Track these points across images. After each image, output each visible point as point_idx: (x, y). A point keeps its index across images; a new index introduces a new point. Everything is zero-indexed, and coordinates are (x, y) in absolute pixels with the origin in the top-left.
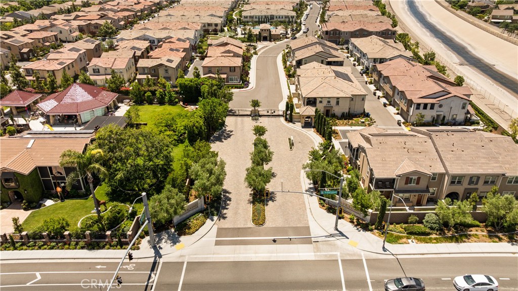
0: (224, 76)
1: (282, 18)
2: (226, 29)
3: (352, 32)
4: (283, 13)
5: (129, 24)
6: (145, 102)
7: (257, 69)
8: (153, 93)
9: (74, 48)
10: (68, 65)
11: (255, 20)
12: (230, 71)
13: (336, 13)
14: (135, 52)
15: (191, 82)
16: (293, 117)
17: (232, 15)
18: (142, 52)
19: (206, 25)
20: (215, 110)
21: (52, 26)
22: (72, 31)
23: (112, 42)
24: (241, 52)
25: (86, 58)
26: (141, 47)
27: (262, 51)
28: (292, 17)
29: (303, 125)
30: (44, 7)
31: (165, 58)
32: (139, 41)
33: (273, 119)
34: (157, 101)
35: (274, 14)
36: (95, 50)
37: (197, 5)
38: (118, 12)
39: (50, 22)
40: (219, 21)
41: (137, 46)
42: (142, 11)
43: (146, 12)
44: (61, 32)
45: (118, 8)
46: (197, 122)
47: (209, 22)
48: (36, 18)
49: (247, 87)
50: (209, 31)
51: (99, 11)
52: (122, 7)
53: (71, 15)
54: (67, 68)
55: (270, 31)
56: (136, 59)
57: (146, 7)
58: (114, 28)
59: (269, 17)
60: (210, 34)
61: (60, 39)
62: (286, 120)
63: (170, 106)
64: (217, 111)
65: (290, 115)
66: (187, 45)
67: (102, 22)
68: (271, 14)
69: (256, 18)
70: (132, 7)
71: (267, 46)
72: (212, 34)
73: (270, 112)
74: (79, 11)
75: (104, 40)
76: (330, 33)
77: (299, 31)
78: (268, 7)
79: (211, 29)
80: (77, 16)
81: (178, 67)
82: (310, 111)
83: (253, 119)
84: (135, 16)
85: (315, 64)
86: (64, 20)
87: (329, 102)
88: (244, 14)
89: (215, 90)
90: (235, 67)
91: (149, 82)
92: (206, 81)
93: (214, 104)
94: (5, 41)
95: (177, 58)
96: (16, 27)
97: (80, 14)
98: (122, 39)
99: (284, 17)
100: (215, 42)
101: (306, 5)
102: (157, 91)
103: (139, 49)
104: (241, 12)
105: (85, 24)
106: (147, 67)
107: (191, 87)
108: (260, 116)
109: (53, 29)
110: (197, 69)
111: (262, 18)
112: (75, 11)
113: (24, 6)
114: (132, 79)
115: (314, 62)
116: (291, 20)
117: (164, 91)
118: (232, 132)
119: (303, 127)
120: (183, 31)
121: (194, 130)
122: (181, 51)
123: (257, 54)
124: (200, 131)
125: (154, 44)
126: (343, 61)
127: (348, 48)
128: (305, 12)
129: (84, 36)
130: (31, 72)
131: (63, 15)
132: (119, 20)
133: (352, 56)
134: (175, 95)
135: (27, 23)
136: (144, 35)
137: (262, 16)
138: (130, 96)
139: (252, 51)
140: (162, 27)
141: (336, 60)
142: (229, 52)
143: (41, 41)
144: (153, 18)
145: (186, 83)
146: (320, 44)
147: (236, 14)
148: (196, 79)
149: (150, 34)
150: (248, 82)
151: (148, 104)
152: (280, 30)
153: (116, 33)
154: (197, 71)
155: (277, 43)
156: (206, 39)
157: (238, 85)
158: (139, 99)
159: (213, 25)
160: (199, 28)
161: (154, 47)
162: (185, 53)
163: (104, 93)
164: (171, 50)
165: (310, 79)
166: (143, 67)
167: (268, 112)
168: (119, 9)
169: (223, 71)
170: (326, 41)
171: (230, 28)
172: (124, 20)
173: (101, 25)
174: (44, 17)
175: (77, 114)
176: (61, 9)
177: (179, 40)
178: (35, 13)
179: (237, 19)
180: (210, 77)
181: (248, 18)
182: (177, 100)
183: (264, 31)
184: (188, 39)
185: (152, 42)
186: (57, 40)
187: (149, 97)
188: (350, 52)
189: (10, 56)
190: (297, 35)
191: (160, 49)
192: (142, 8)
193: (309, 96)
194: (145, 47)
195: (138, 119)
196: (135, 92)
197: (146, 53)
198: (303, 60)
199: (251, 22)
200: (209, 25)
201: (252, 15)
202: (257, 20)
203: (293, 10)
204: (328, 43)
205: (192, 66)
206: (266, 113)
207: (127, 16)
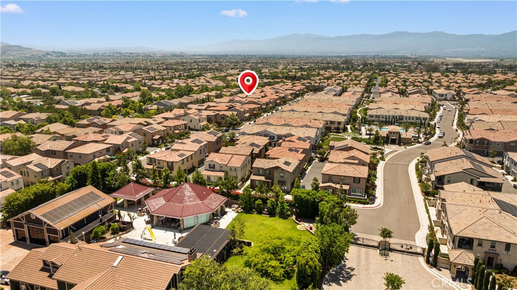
0: (346, 187)
1: (413, 119)
2: (349, 127)
3: (505, 143)
4: (414, 114)
5: (254, 116)
6: (254, 210)
7: (384, 180)
8: (265, 201)
9: (197, 140)
10: (187, 158)
11: (381, 119)
12: (354, 182)
13: (479, 117)
14: (253, 149)
15: (308, 194)
16: (438, 260)
17: (356, 113)
18: (261, 150)
19: (329, 123)
20: (335, 242)
21: (186, 114)
22: (201, 121)
23: (233, 134)
24: (367, 159)
25: (206, 150)
26: (260, 144)
27: (390, 156)
28: (425, 119)
29: (454, 276)
30: (185, 97)
31: (283, 160)
32: (259, 137)
33: (408, 258)
34: (267, 211)
35: (403, 114)
36: (216, 143)
37: (321, 101)
38: (246, 104)
39: (184, 111)
40: (343, 119)
41: (256, 142)
42: (267, 104)
43: (270, 105)
44: (191, 121)
45: (246, 100)
46: (312, 259)
47: (332, 120)
48: (175, 107)
49: (373, 203)
50: (330, 129)
51: (229, 102)
52: (249, 100)
53: (203, 106)
54: (185, 161)
55: (400, 135)
56: (253, 157)
57: (271, 100)
58: (239, 120)
59: (398, 117)
60: (331, 132)
61: (189, 127)
62: (428, 262)
63: (281, 219)
64: (338, 243)
65: (433, 257)
66: (307, 145)
67: (229, 113)
68: (399, 114)
69: (383, 118)
70: (258, 100)
71: (396, 151)
72: (334, 132)
73: (405, 247)
74: (212, 101)
75: (227, 131)
76: (476, 141)
77: (433, 136)
78: (396, 106)
79: (333, 126)
80: (209, 106)
81: (295, 170)
82: (466, 258)
83: (381, 254)
84: (260, 109)
85: (464, 185)
86: (197, 109)
87: (493, 247)
88: (369, 113)
89: (336, 213)
90: (360, 178)
91: (261, 188)
92: (326, 196)
93: (335, 235)
94: (144, 128)
95: (295, 160)
96: (157, 115)
97: (211, 104)
98: (244, 134)
99: (415, 119)
100: (338, 144)
101: (439, 106)
102: (268, 199)
103: (258, 146)
104: (366, 110)
105: (213, 114)
106: (262, 168)
107: (307, 201)
108: (391, 250)
109: (185, 118)
110: (317, 181)
111: (389, 118)
112: (209, 101)
113: (169, 96)
114: (246, 177)
115: (463, 183)
116: (423, 122)
117: (277, 201)
118: (353, 270)
119: (454, 279)
120: (304, 129)
121: (305, 270)
122: (300, 152)
123: (384, 160)
124: (313, 272)
125: (274, 141)
126: (502, 184)
127: (501, 163)
128: (437, 113)
129: (210, 126)
130: (153, 162)
131: (198, 105)
132: (245, 112)
133: (509, 174)
134: (288, 207)
135: (167, 111)
136: (266, 131)
137: (389, 116)
138: (239, 202)
139: (379, 156)
140: (284, 123)
141: (492, 181)
142: (353, 158)
143: (172, 128)
144: (276, 111)
145: (303, 196)
146: (467, 157)
147: (360, 111)
148: (314, 191)
149: (271, 129)
150: (374, 196)
151: (257, 213)
152: (411, 133)
153: (239, 124)
154: (317, 183)
155: (408, 147)
156: (327, 137)
157: (362, 199)
158: (249, 206)
159: (336, 123)
160: (321, 126)
161: (273, 145)
162: (304, 155)
163: (213, 195)
164: (290, 150)
165: (462, 208)
166: (258, 168)
167: (402, 247)
168: (246, 102)
169: (345, 181)
170: (474, 154)
171: (354, 126)
172: (250, 112)
173: (228, 116)
174: (182, 106)
175: (180, 218)
176: (197, 99)
177: (299, 139)
178: (175, 102)
179: (362, 118)
180: (330, 186)
181: (374, 117)
182: (289, 213)
183: (392, 133)
184: (309, 138)
185: (272, 138)
186: (186, 128)
187: (259, 205)
188: (505, 168)
189: (143, 142)
190: (432, 140)
191: (279, 148)
192: (268, 101)
193: (462, 234)
194: (264, 144)
195: (242, 236)
196: (245, 198)
197: (264, 150)
198: (446, 177)
199: (376, 121)
200: (332, 122)
201: (378, 114)
202: (384, 119)
203: (425, 112)
204: (478, 157)
205: (310, 168)
206: (399, 248)
207: (253, 109)
